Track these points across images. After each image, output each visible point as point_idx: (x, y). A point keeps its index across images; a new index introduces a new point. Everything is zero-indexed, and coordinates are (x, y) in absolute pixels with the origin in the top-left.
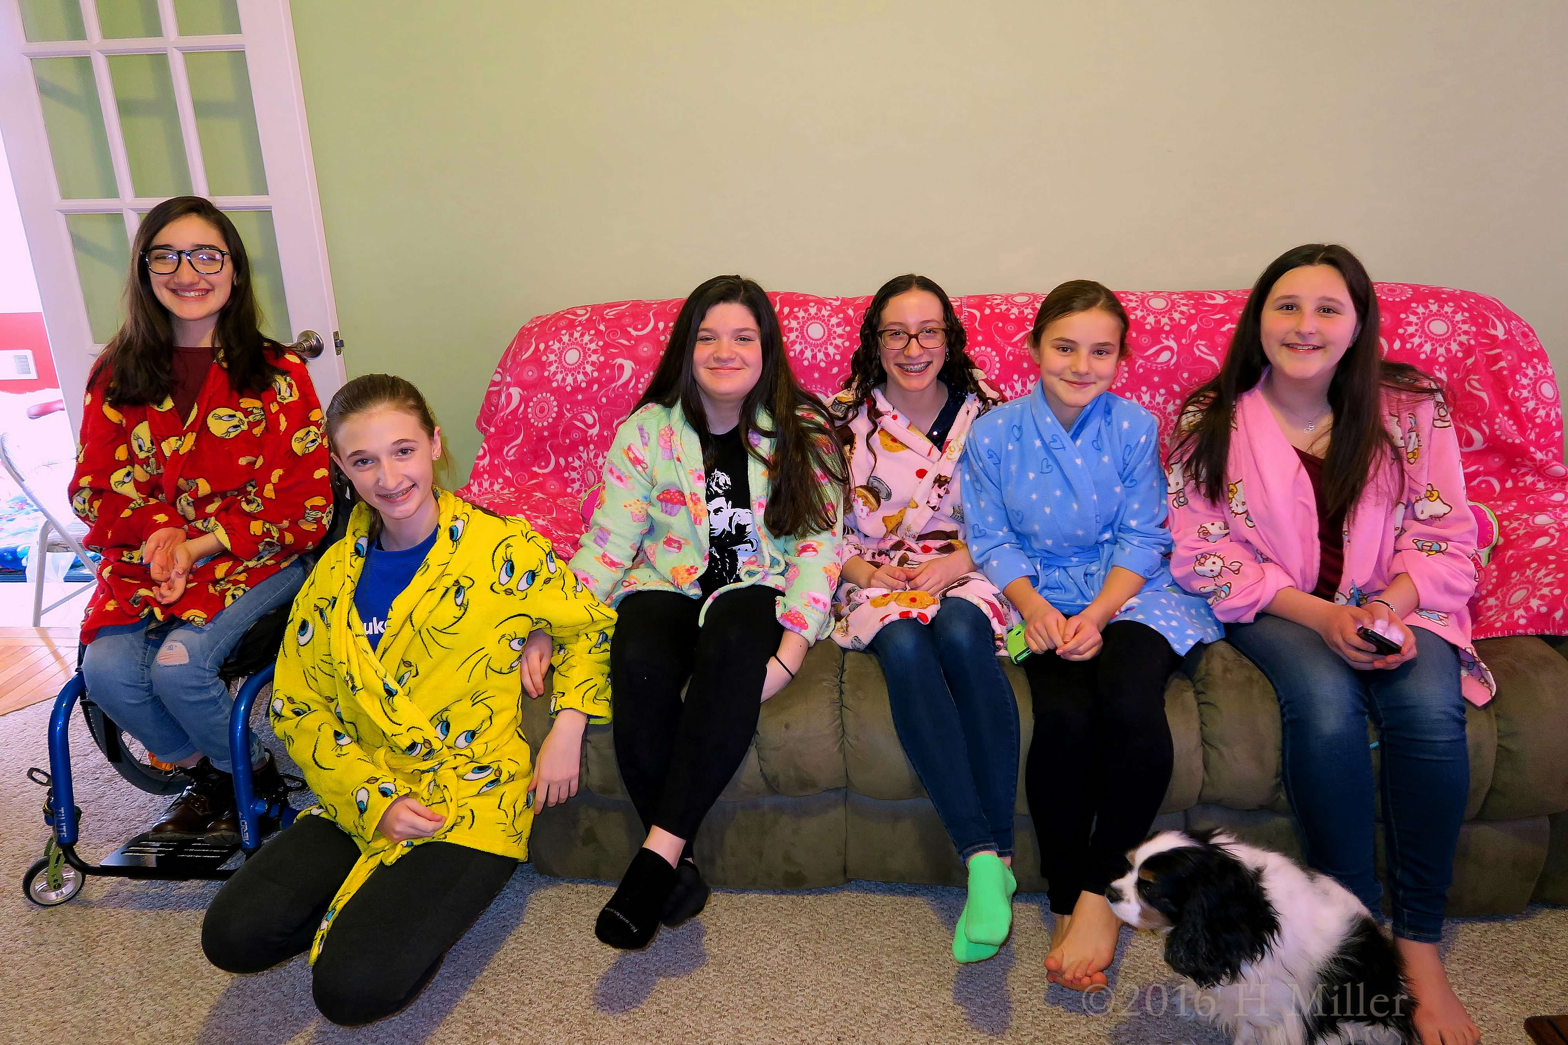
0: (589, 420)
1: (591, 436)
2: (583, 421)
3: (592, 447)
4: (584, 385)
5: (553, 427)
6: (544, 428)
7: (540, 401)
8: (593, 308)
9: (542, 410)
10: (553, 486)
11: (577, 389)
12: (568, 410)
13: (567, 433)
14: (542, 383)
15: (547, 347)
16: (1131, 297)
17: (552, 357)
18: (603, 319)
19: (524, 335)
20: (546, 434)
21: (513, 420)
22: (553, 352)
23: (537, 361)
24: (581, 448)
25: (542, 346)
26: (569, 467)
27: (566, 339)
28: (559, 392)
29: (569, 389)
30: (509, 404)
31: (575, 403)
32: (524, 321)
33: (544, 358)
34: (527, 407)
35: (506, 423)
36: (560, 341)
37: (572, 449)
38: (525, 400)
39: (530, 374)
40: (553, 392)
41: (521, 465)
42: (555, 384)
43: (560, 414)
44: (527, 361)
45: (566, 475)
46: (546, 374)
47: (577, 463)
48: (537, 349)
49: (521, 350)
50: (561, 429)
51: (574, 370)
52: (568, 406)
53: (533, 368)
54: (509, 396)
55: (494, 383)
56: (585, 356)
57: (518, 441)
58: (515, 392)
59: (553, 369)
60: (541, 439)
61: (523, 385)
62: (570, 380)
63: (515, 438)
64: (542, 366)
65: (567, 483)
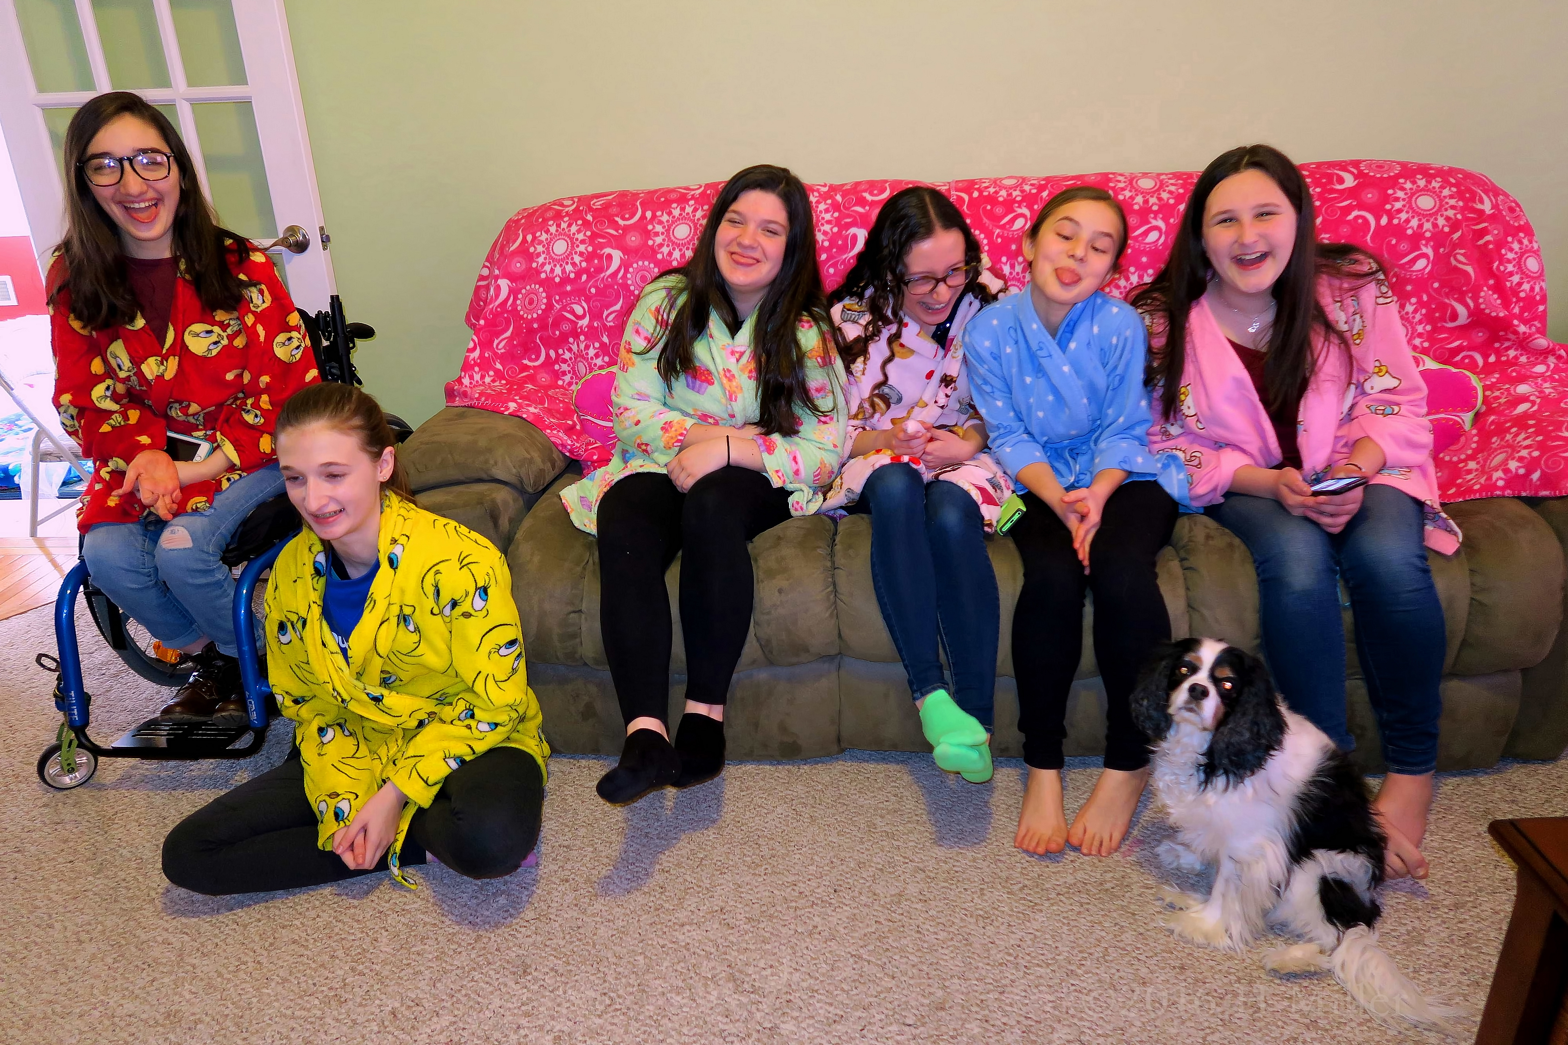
0: (579, 311)
1: (581, 327)
2: (573, 312)
3: (582, 338)
4: (572, 276)
5: (542, 319)
6: (533, 320)
7: (529, 293)
8: (580, 198)
9: (531, 302)
10: (544, 378)
11: (565, 280)
12: (557, 302)
13: (556, 324)
14: (530, 275)
15: (534, 238)
16: (1120, 178)
17: (540, 248)
18: (590, 209)
19: (511, 228)
20: (535, 326)
21: (502, 313)
22: (540, 242)
23: (524, 252)
24: (571, 340)
25: (529, 238)
26: (559, 359)
27: (553, 229)
28: (547, 283)
29: (557, 280)
30: (497, 296)
31: (564, 295)
32: (511, 213)
33: (532, 250)
34: (516, 299)
35: (496, 315)
36: (547, 231)
37: (562, 341)
38: (514, 292)
39: (518, 266)
40: (541, 283)
41: (509, 357)
42: (543, 276)
43: (549, 306)
44: (514, 253)
45: (557, 367)
46: (534, 265)
47: (567, 355)
48: (524, 240)
49: (508, 242)
50: (550, 320)
51: (562, 260)
52: (557, 298)
53: (521, 259)
54: (498, 288)
55: (482, 278)
56: (572, 247)
57: (508, 334)
58: (504, 284)
59: (541, 260)
60: (531, 331)
61: (512, 277)
62: (558, 270)
63: (505, 331)
64: (530, 257)
65: (558, 375)
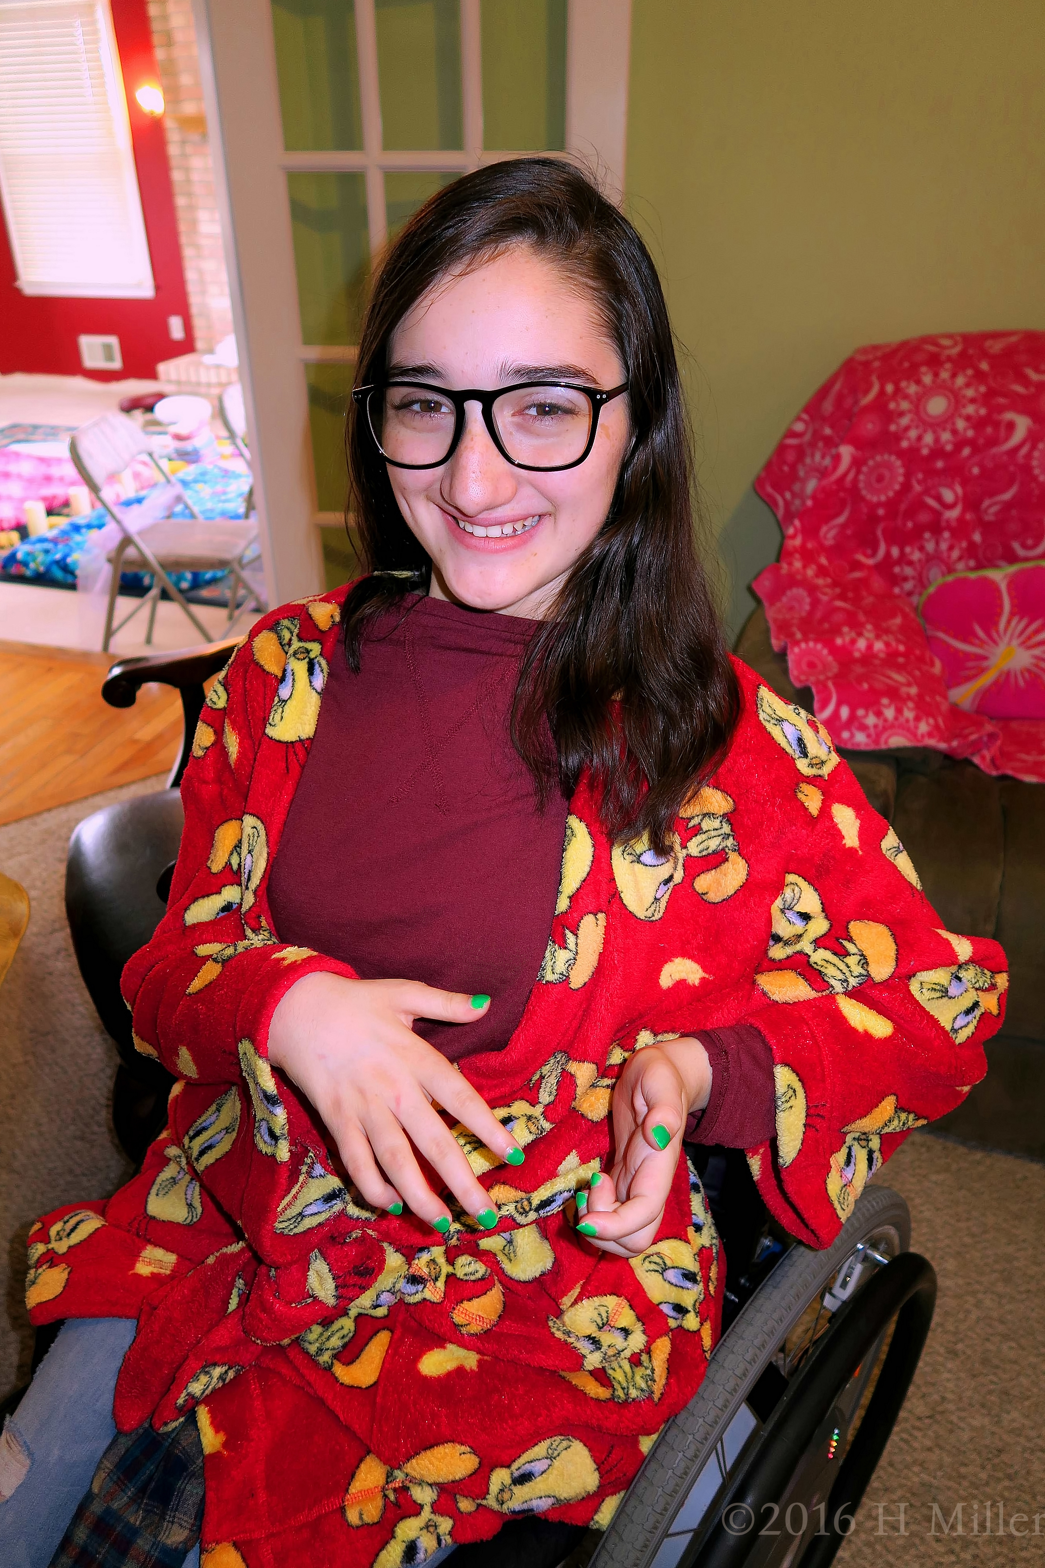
0: (948, 496)
1: (948, 521)
2: (939, 498)
3: (946, 535)
4: (949, 448)
5: (891, 505)
6: (879, 504)
7: (878, 465)
8: (967, 337)
9: (880, 479)
10: (878, 583)
11: (938, 452)
12: (919, 482)
13: (910, 513)
14: (886, 441)
15: (898, 390)
17: (905, 405)
18: (985, 355)
19: (855, 370)
20: (881, 512)
21: (839, 490)
22: (907, 397)
23: (880, 408)
24: (927, 535)
25: (890, 388)
26: (903, 560)
27: (927, 379)
28: (911, 457)
29: (925, 452)
30: (835, 467)
31: (931, 473)
32: (852, 348)
33: (892, 406)
34: (858, 472)
36: (918, 382)
37: (914, 537)
38: (857, 463)
39: (870, 427)
40: (901, 454)
41: (838, 550)
42: (905, 444)
43: (906, 487)
44: (863, 409)
45: (897, 570)
46: (893, 428)
47: (916, 556)
48: (882, 392)
49: (851, 393)
50: (903, 507)
51: (937, 425)
52: (920, 476)
53: (875, 418)
56: (956, 406)
57: (841, 519)
58: (846, 452)
59: (905, 421)
60: (874, 519)
61: (858, 443)
62: (929, 438)
63: (838, 514)
64: (890, 417)
65: (896, 580)
